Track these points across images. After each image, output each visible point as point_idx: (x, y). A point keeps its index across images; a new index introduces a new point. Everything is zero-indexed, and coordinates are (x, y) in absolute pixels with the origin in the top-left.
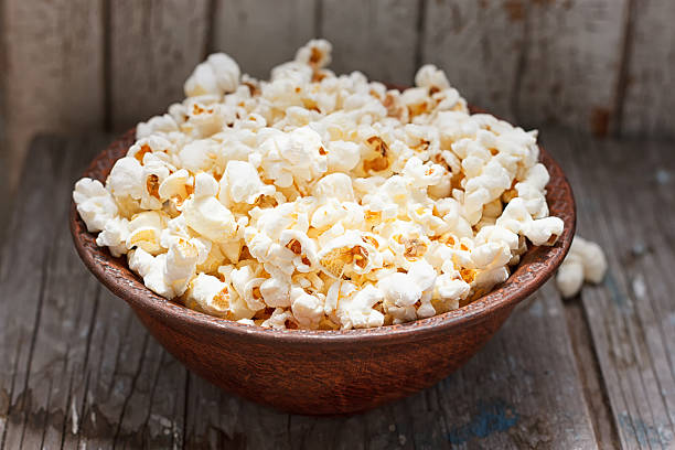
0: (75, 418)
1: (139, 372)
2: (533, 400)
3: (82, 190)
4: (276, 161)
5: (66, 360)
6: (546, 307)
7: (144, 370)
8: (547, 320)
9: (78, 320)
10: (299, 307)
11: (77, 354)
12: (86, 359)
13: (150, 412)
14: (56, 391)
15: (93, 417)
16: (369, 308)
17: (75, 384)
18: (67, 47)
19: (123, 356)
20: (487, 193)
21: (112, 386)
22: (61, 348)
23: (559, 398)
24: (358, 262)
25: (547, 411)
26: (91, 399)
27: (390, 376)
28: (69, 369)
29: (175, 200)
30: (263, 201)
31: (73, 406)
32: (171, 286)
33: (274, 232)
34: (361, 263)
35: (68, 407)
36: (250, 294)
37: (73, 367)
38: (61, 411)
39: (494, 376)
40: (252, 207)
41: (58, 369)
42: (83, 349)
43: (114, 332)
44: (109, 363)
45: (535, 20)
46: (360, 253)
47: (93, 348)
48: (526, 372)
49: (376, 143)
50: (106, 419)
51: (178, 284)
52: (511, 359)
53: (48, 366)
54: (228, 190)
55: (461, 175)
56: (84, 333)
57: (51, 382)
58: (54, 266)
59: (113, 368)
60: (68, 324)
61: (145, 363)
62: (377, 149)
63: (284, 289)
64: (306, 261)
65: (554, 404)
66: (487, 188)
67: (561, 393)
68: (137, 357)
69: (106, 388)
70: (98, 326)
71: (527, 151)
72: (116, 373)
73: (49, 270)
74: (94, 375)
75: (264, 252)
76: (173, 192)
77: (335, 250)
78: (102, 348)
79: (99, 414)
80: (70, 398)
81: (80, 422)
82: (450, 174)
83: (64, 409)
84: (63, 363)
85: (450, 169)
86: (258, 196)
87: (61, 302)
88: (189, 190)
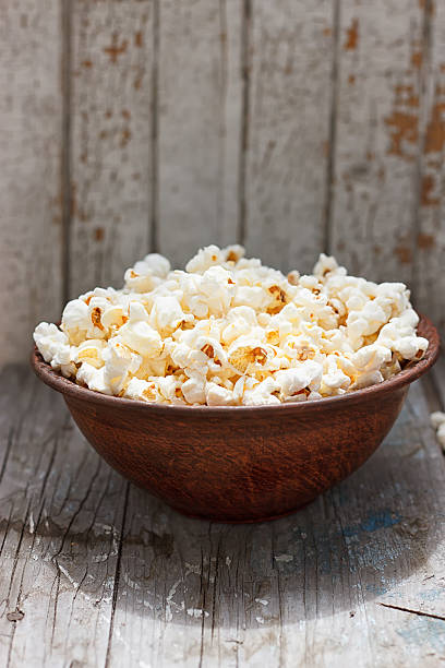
0: (32, 525)
1: (86, 498)
2: (414, 508)
3: (41, 331)
4: (195, 295)
5: (26, 491)
6: (427, 452)
7: (90, 497)
8: (428, 461)
9: (36, 469)
10: (212, 396)
11: (34, 489)
12: (43, 491)
13: (94, 521)
14: (16, 509)
15: (47, 524)
16: (268, 394)
17: (32, 506)
18: (33, 294)
19: (73, 490)
20: (366, 322)
21: (63, 506)
22: (22, 485)
23: (436, 505)
24: (259, 361)
25: (426, 512)
26: (45, 514)
27: (288, 458)
28: (28, 496)
29: (115, 327)
30: (183, 325)
31: (31, 518)
32: (110, 385)
33: (191, 342)
34: (262, 362)
35: (26, 519)
36: (173, 394)
37: (32, 495)
38: (21, 521)
39: (382, 496)
40: (175, 329)
41: (20, 497)
42: (41, 485)
43: (65, 475)
44: (62, 492)
45: (421, 263)
46: (260, 354)
47: (48, 484)
48: (409, 492)
49: (277, 293)
50: (57, 526)
51: (115, 381)
52: (398, 486)
53: (11, 495)
54: (156, 319)
55: (346, 316)
56: (42, 475)
57: (13, 504)
58: (18, 438)
59: (65, 497)
60: (28, 471)
61: (91, 494)
62: (278, 299)
63: (200, 385)
64: (218, 362)
65: (431, 510)
66: (366, 319)
67: (438, 502)
68: (85, 490)
69: (59, 508)
70: (53, 472)
71: (398, 295)
72: (67, 499)
73: (14, 441)
74: (49, 501)
75: (184, 357)
76: (113, 321)
77: (239, 348)
78: (56, 486)
79: (51, 523)
80: (28, 514)
81: (36, 527)
82: (338, 315)
83: (24, 519)
84: (23, 494)
85: (337, 312)
86: (181, 321)
87: (23, 459)
88: (124, 319)
